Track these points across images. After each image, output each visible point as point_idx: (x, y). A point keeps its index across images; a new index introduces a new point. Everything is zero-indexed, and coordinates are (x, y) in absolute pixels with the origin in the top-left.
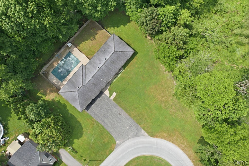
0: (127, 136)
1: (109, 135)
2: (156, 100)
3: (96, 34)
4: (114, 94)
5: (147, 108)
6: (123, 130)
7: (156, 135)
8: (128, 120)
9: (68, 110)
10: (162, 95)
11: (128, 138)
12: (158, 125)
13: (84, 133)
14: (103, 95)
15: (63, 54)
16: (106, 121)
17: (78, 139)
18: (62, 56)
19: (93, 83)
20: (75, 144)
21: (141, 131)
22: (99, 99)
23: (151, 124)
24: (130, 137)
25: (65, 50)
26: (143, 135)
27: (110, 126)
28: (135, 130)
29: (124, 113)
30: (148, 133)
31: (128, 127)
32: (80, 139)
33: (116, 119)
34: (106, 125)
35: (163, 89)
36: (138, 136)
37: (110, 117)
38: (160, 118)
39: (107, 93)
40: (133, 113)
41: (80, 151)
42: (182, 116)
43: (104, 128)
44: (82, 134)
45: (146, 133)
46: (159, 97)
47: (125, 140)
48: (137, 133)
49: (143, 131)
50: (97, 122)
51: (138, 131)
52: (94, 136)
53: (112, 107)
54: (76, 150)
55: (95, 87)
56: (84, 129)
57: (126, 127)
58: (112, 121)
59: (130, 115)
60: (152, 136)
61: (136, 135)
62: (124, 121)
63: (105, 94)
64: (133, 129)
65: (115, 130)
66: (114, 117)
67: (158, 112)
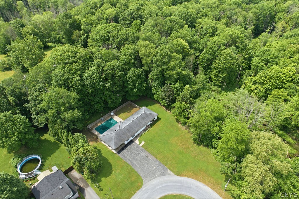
0: (154, 175)
1: (136, 174)
2: (178, 147)
3: (132, 110)
4: (143, 143)
5: (171, 152)
6: (150, 170)
7: (182, 174)
8: (154, 161)
9: (102, 154)
10: (183, 143)
11: (155, 177)
12: (183, 166)
13: (113, 172)
14: (133, 143)
15: (106, 119)
16: (134, 162)
17: (106, 177)
18: (105, 120)
19: (127, 129)
20: (102, 182)
21: (167, 170)
22: (130, 146)
23: (176, 165)
24: (157, 176)
25: (109, 117)
26: (169, 174)
27: (138, 166)
28: (162, 170)
29: (150, 157)
30: (174, 172)
31: (155, 168)
32: (108, 177)
33: (143, 161)
34: (134, 165)
35: (183, 140)
36: (165, 175)
37: (139, 159)
38: (184, 160)
39: (137, 142)
40: (159, 156)
41: (106, 189)
42: (204, 159)
43: (132, 168)
44: (111, 173)
45: (172, 173)
46: (181, 145)
47: (152, 179)
48: (164, 173)
49: (169, 171)
50: (127, 163)
51: (164, 171)
52: (122, 175)
53: (140, 152)
54: (102, 188)
55: (128, 132)
56: (113, 169)
57: (153, 167)
58: (140, 163)
59: (156, 158)
60: (178, 175)
61: (163, 174)
62: (151, 162)
63: (135, 143)
64: (159, 169)
65: (142, 169)
66: (142, 159)
67: (181, 156)
